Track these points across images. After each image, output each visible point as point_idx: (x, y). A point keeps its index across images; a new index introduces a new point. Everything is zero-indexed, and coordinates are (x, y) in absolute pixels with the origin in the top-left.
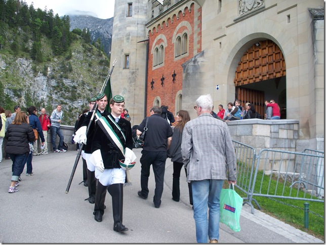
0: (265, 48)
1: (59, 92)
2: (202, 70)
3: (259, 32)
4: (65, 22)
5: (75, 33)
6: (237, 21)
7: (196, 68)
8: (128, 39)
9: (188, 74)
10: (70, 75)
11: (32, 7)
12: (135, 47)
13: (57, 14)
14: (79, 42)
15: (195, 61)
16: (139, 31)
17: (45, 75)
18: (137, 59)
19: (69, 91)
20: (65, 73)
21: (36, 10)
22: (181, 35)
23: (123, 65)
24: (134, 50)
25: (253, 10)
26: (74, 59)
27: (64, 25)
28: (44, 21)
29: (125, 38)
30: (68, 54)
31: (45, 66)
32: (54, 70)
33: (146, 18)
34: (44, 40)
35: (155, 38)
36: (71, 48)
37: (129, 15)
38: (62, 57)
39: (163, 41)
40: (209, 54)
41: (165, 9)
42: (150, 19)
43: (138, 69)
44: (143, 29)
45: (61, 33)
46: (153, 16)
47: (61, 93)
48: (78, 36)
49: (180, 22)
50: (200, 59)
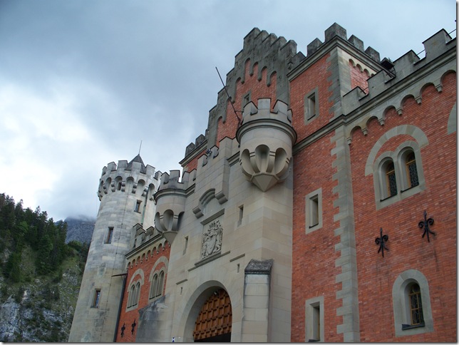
0: (223, 298)
1: (34, 328)
2: (161, 318)
3: (214, 280)
4: (60, 230)
5: (73, 246)
6: (198, 265)
7: (155, 315)
8: (102, 270)
9: (144, 322)
10: (55, 305)
11: (19, 205)
12: (109, 281)
13: (52, 219)
14: (75, 259)
15: (154, 307)
16: (117, 262)
17: (18, 300)
18: (109, 297)
19: (48, 329)
20: (48, 300)
21: (25, 211)
22: (158, 272)
23: (91, 302)
24: (107, 285)
25: (213, 254)
26: (64, 282)
27: (58, 234)
28: (32, 227)
29: (99, 269)
30: (56, 275)
31: (21, 289)
32: (33, 295)
33: (128, 247)
34: (26, 252)
35: (133, 272)
36: (63, 267)
37: (108, 241)
38: (48, 278)
39: (140, 277)
40: (170, 300)
41: (147, 239)
42: (131, 248)
43: (108, 310)
44: (122, 260)
45: (52, 244)
46: (135, 246)
47: (36, 330)
48: (75, 251)
49: (159, 257)
50: (160, 305)
